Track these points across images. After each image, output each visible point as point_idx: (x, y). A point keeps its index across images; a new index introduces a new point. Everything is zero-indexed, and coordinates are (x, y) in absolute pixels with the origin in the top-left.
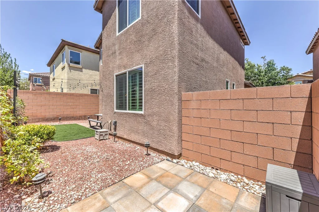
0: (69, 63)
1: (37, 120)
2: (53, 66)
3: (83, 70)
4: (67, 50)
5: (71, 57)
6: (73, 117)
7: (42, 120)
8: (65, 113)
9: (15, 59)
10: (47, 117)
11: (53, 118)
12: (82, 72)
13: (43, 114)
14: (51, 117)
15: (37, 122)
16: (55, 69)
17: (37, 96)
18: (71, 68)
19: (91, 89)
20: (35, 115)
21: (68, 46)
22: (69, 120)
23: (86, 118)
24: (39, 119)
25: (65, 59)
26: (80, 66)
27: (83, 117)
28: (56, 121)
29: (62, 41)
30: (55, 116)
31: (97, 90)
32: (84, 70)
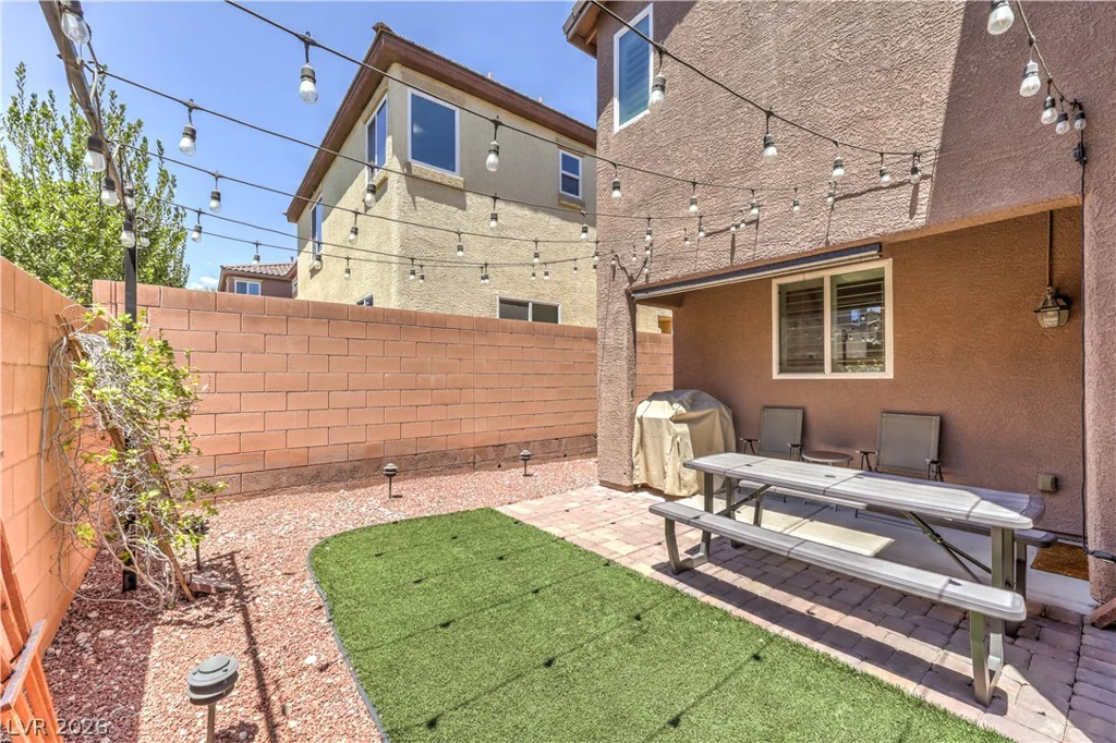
0: (410, 159)
1: (265, 482)
2: (314, 212)
3: (468, 202)
4: (400, 94)
5: (416, 130)
6: (444, 455)
7: (293, 480)
8: (410, 432)
9: (159, 143)
10: (318, 458)
11: (348, 466)
12: (463, 207)
13: (297, 442)
14: (339, 456)
15: (264, 493)
16: (324, 219)
17: (265, 328)
18: (416, 185)
19: (502, 301)
20: (252, 449)
21: (404, 69)
22: (427, 474)
23: (506, 460)
24: (276, 471)
25: (389, 140)
26: (454, 178)
27: (491, 453)
28: (364, 481)
29: (379, 37)
30: (359, 453)
31: (525, 305)
32: (471, 199)
